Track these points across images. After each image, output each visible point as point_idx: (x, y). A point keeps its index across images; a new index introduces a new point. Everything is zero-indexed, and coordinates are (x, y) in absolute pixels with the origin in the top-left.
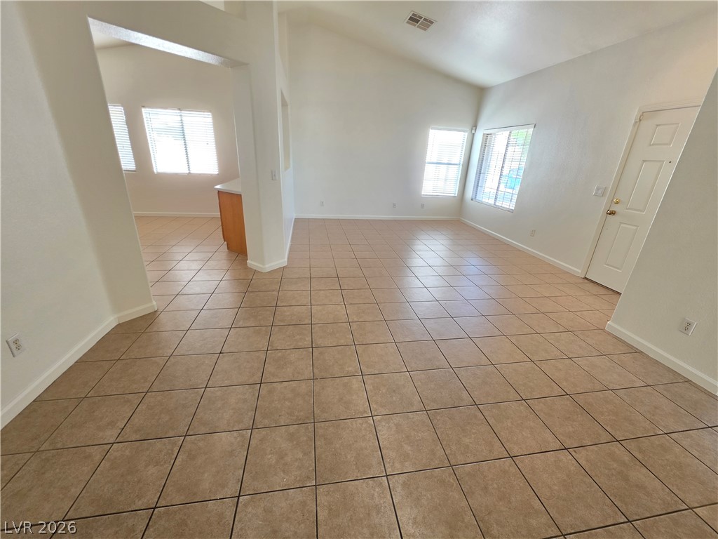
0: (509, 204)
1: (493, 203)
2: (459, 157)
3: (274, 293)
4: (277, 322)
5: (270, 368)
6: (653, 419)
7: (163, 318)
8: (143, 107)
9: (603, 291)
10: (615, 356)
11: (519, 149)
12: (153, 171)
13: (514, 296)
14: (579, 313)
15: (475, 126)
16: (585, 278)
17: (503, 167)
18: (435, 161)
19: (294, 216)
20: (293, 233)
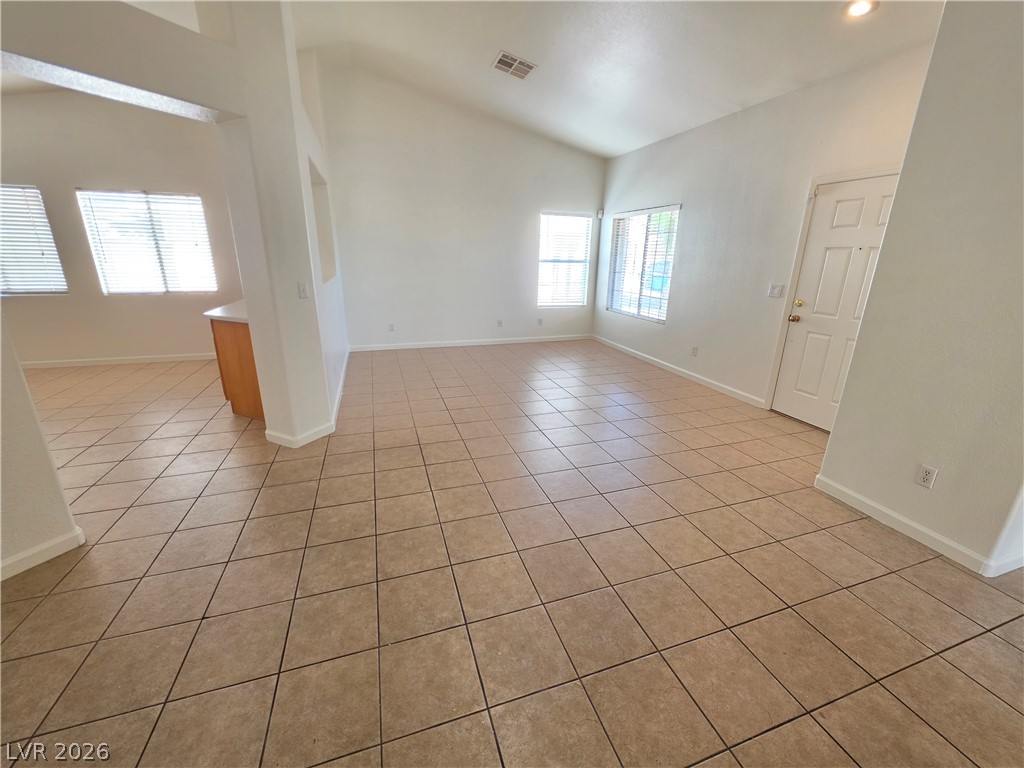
0: (658, 312)
1: (636, 312)
2: (583, 250)
3: (310, 484)
4: (315, 540)
5: (298, 637)
6: (913, 631)
7: (97, 556)
8: (79, 189)
9: (798, 428)
10: (838, 529)
11: (663, 238)
12: (102, 293)
13: (684, 448)
14: (774, 465)
15: (601, 209)
16: (772, 410)
17: (644, 263)
18: (551, 258)
19: (349, 349)
20: (347, 376)
